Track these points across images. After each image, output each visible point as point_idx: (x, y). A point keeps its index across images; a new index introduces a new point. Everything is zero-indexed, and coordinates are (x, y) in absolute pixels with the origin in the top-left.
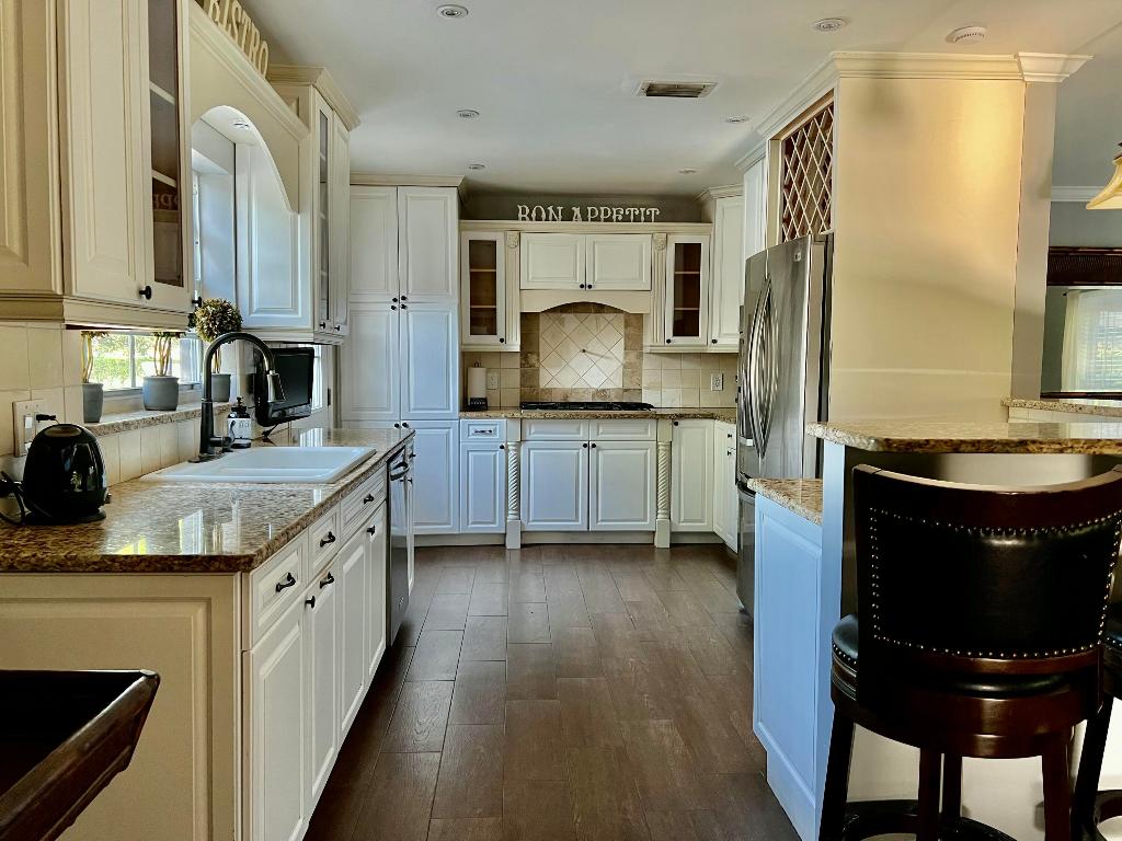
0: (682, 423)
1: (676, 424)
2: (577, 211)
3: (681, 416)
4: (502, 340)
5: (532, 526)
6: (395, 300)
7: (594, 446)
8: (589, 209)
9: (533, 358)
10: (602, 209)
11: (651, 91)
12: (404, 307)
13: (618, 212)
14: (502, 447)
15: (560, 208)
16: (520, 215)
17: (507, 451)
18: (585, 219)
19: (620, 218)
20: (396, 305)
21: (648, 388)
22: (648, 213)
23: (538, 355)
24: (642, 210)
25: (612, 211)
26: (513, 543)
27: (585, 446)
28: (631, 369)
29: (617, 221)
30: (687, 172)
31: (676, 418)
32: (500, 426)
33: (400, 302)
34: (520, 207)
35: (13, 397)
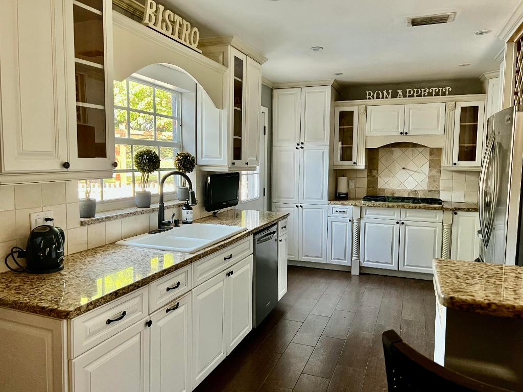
0: (459, 213)
1: (456, 214)
2: (400, 92)
3: (460, 209)
4: (355, 163)
5: (365, 264)
6: (298, 145)
7: (403, 223)
8: (408, 90)
9: (374, 173)
10: (415, 90)
11: (415, 23)
12: (302, 148)
13: (425, 91)
14: (350, 221)
15: (390, 91)
16: (368, 97)
17: (353, 223)
18: (405, 96)
19: (426, 94)
20: (298, 147)
21: (444, 190)
22: (444, 90)
23: (378, 170)
24: (441, 89)
25: (421, 91)
26: (355, 271)
27: (398, 223)
28: (434, 179)
29: (424, 96)
30: (464, 65)
31: (455, 211)
32: (349, 209)
33: (300, 145)
34: (368, 92)
35: (30, 211)
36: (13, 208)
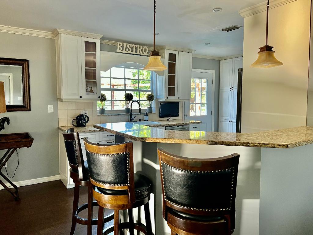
12: (232, 90)
35: (80, 110)
36: (75, 109)
